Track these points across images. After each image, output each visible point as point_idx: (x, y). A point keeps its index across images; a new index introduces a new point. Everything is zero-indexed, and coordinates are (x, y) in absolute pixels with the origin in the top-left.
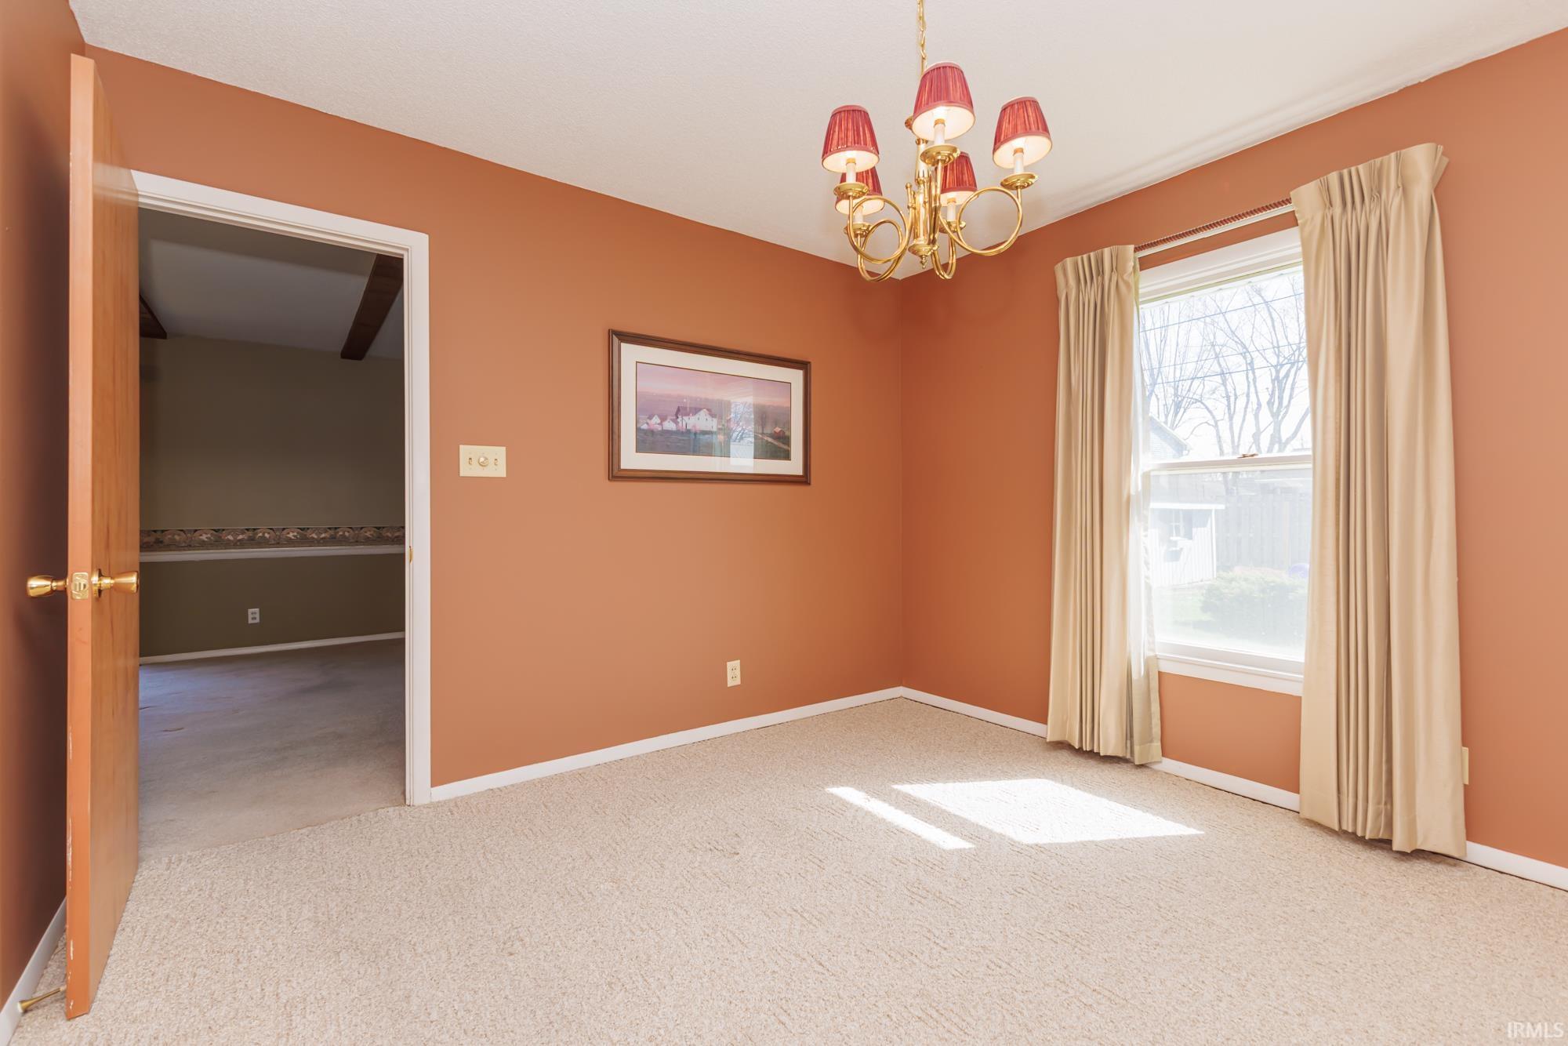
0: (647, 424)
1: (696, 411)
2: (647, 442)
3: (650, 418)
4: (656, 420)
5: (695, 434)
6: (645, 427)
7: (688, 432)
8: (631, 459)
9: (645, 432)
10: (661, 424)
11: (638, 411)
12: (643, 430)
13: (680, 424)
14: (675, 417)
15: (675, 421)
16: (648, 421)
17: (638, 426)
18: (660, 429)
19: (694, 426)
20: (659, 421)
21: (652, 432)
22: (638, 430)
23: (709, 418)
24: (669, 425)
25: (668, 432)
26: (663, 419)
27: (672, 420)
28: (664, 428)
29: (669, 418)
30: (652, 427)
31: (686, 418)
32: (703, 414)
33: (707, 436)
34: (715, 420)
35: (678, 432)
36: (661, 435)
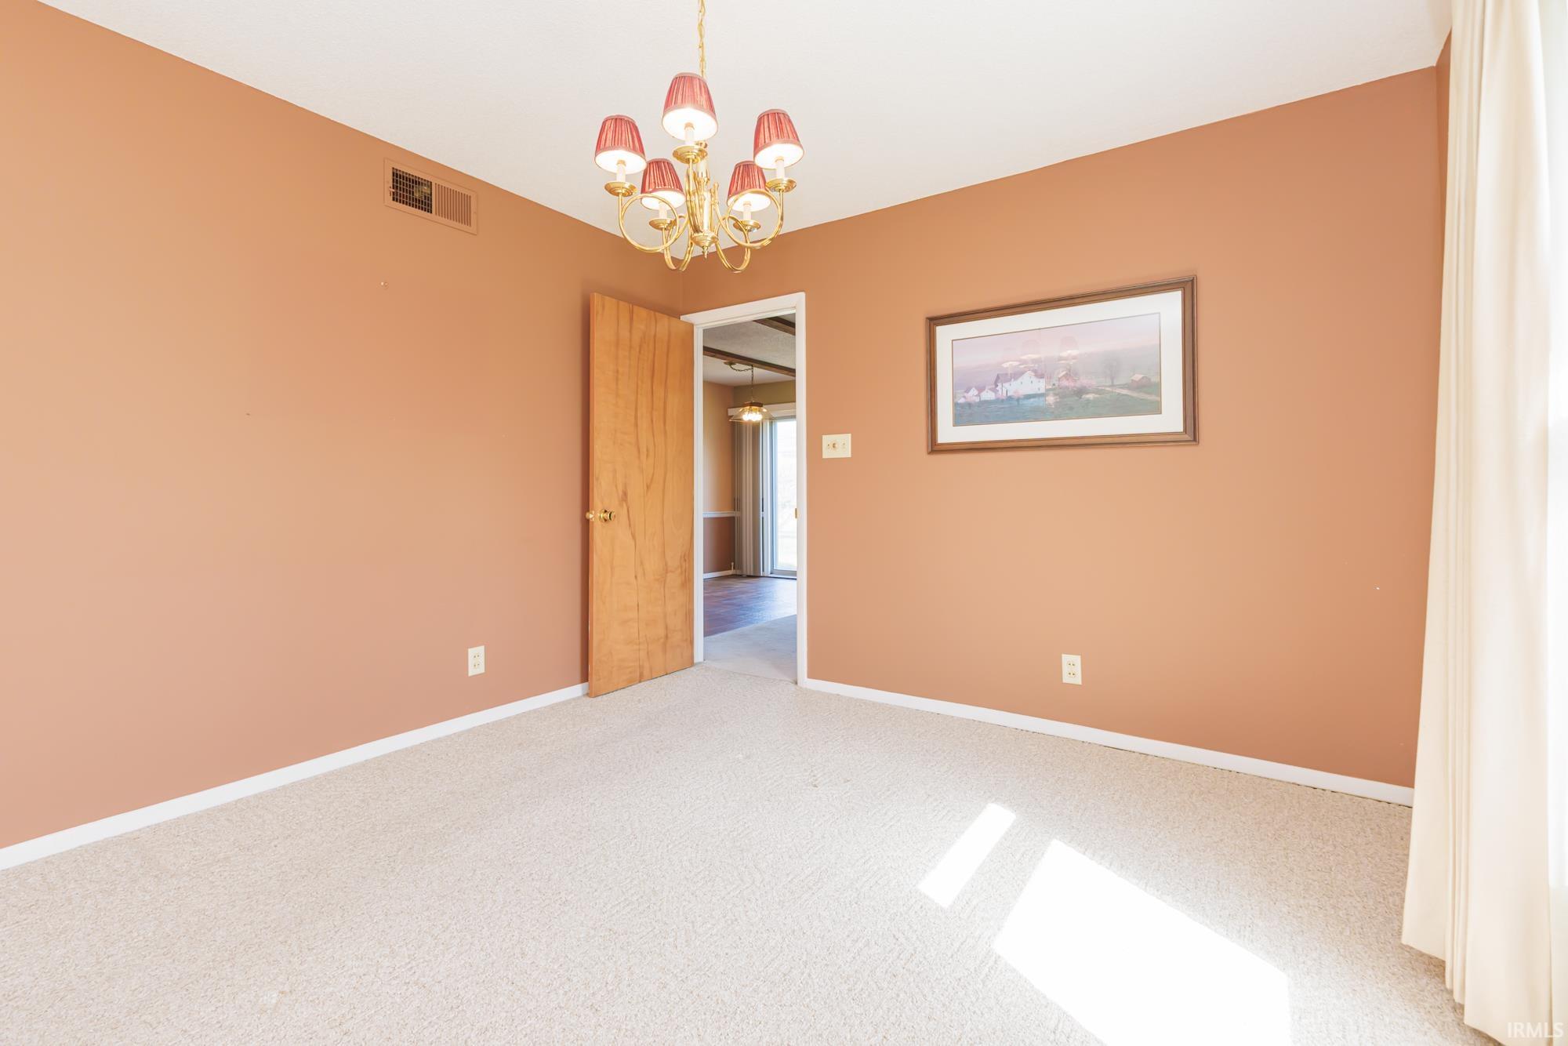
0: (964, 397)
1: (1017, 375)
2: (964, 415)
3: (967, 391)
4: (974, 392)
5: (1018, 400)
6: (962, 401)
7: (1010, 398)
8: (948, 433)
9: (962, 406)
10: (978, 395)
11: (955, 387)
12: (961, 404)
13: (1000, 392)
14: (994, 386)
15: (994, 390)
16: (966, 394)
17: (955, 401)
18: (977, 400)
19: (1015, 392)
20: (976, 392)
21: (970, 405)
22: (956, 405)
23: (1035, 379)
24: (988, 395)
25: (986, 402)
26: (981, 390)
27: (990, 389)
28: (982, 399)
29: (987, 388)
30: (969, 400)
31: (1006, 385)
32: (1028, 377)
33: (1032, 400)
34: (1043, 381)
35: (998, 401)
36: (979, 406)
